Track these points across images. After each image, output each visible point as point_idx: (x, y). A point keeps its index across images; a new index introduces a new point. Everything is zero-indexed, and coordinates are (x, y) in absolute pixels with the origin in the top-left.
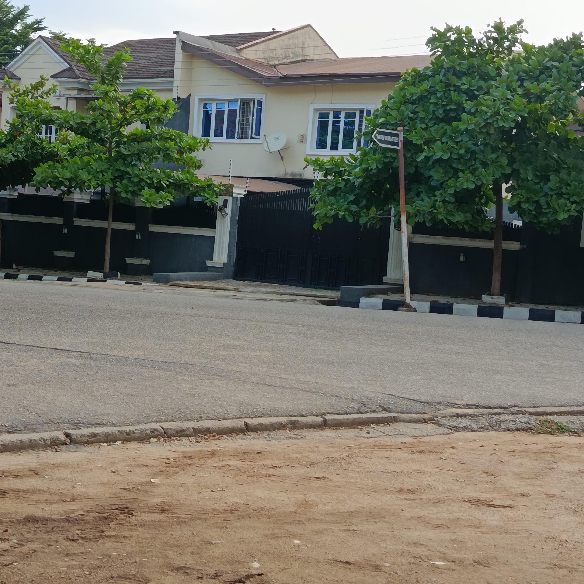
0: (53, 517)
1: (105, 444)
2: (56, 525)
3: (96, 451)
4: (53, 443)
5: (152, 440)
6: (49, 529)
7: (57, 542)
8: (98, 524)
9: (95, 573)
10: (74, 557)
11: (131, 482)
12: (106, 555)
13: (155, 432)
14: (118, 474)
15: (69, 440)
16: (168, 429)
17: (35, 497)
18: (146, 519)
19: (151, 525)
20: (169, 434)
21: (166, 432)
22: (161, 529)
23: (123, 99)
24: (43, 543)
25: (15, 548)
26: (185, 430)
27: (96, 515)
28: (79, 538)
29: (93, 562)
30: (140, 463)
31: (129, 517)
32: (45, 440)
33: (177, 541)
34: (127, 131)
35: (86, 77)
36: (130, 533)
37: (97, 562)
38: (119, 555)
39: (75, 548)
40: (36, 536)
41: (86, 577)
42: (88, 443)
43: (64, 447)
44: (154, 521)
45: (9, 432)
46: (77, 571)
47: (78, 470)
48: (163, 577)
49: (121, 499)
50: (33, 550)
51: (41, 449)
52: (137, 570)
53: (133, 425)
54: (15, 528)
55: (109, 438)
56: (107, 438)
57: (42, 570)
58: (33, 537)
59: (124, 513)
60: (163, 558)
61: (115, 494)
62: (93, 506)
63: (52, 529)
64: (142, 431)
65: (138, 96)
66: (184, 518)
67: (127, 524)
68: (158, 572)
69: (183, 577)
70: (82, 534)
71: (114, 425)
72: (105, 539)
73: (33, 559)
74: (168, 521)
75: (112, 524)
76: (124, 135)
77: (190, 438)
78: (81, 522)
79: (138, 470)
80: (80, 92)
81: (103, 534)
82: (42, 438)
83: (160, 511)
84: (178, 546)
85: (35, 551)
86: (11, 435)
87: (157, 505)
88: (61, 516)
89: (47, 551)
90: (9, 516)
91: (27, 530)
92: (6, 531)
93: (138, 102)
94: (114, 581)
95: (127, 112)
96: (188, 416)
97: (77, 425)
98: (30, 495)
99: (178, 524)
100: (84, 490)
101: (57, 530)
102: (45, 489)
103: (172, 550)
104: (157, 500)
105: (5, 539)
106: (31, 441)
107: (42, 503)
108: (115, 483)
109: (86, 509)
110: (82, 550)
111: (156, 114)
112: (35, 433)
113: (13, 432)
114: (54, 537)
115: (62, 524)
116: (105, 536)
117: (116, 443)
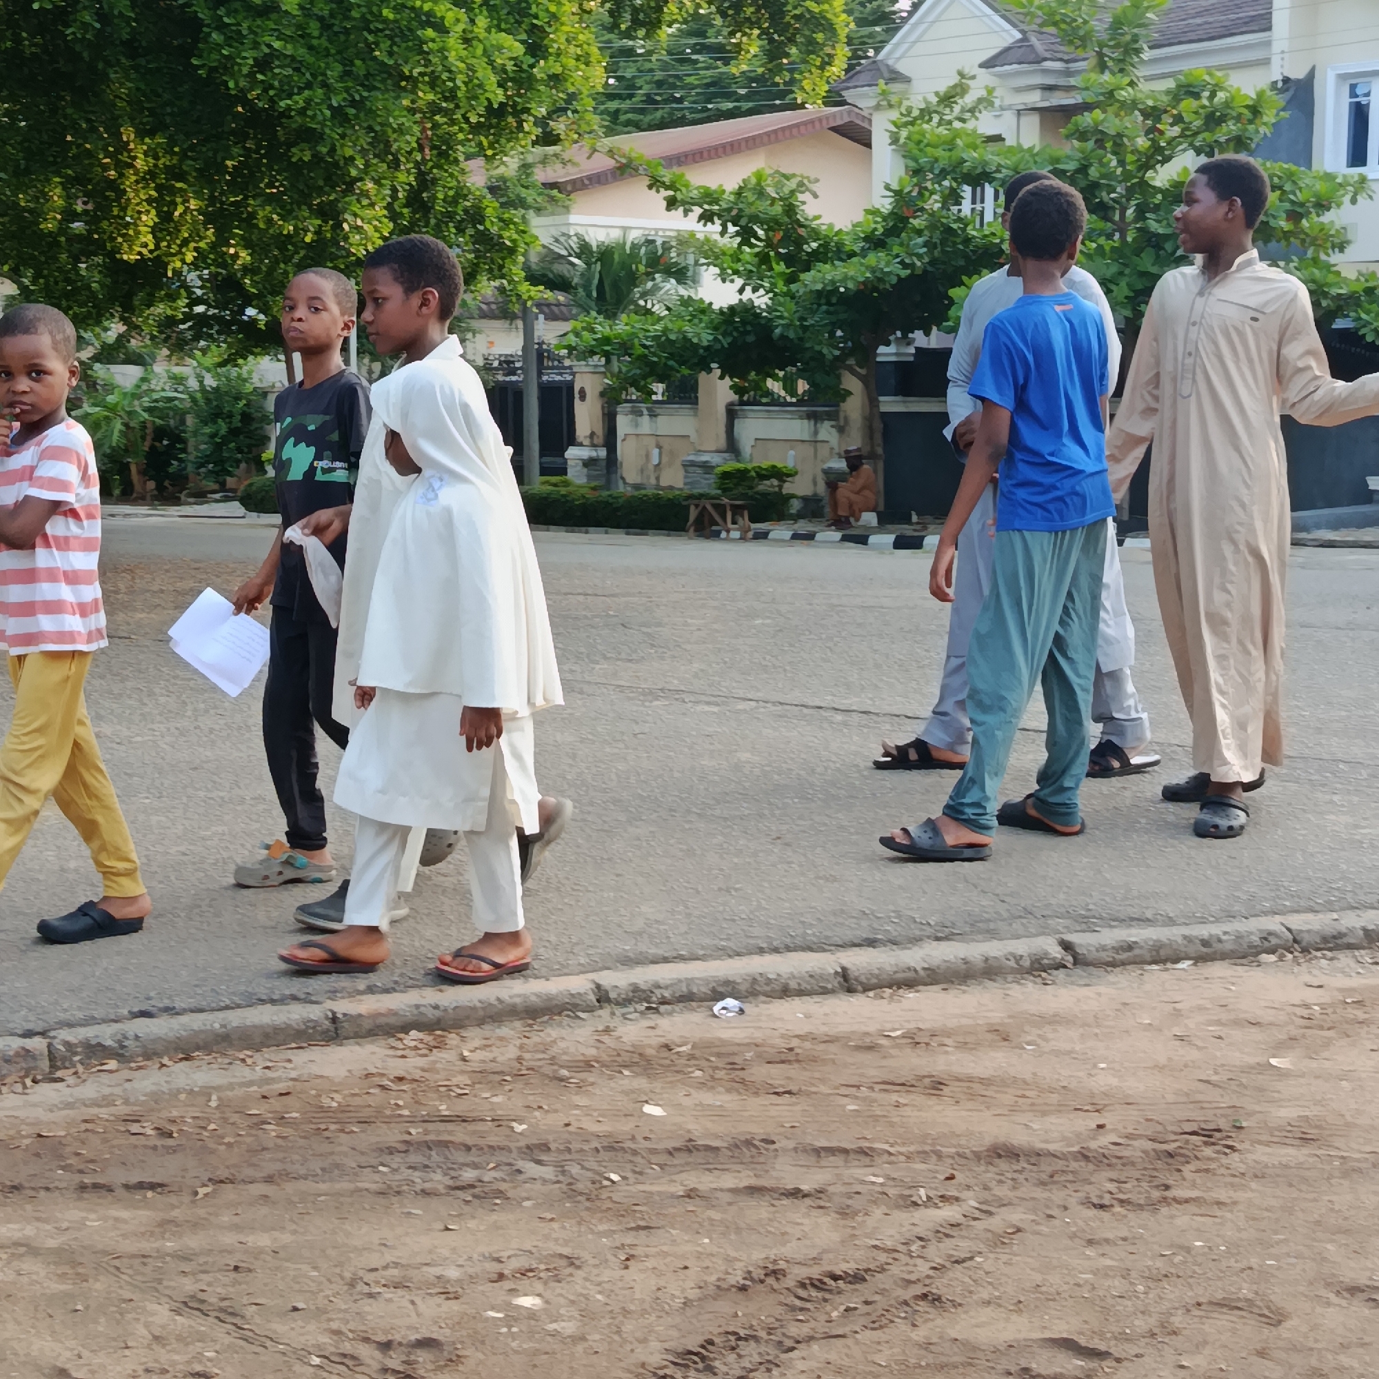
0: (1052, 1147)
1: (1155, 967)
2: (1058, 1168)
3: (1135, 985)
4: (1037, 966)
5: (1265, 957)
6: (1044, 1177)
7: (1066, 1208)
8: (1155, 1169)
9: (1159, 1290)
10: (1107, 1249)
11: (1223, 1065)
12: (1181, 1247)
13: (1270, 938)
14: (1190, 1043)
15: (1070, 958)
16: (1301, 931)
17: (1008, 1098)
18: (1265, 1159)
19: (1278, 1176)
20: (1304, 944)
21: (1298, 938)
22: (1304, 1187)
23: (1150, 103)
24: (1034, 1211)
25: (975, 1219)
26: (1345, 935)
27: (1149, 1145)
28: (1115, 1202)
29: (1150, 1263)
30: (1242, 1016)
31: (1226, 1154)
32: (1018, 959)
33: (1346, 1219)
34: (1162, 177)
35: (1059, 55)
36: (1231, 1193)
37: (1159, 1263)
38: (1210, 1248)
39: (1107, 1225)
40: (1019, 1193)
41: (1138, 1298)
42: (1113, 964)
43: (1061, 973)
44: (1286, 1166)
45: (938, 939)
46: (1117, 1283)
47: (1097, 1031)
48: (1319, 1310)
49: (1202, 1108)
50: (1014, 1226)
51: (1010, 978)
52: (1255, 1287)
53: (1217, 920)
54: (970, 1170)
55: (1162, 953)
56: (1158, 951)
57: (1038, 1278)
58: (1011, 1194)
59: (1213, 1144)
60: (1314, 1260)
61: (1187, 1095)
62: (1139, 1122)
63: (1052, 1176)
64: (1239, 937)
65: (1189, 90)
66: (1358, 1160)
67: (1223, 1171)
68: (1306, 1296)
69: (1367, 1311)
70: (1121, 1191)
71: (1170, 922)
72: (1175, 1209)
73: (1015, 1248)
74: (1320, 1166)
75: (1187, 1170)
76: (1154, 187)
77: (1357, 953)
78: (1114, 1161)
79: (1236, 1034)
80: (1047, 93)
81: (1167, 1194)
82: (1011, 954)
83: (1297, 1142)
84: (1346, 1232)
85: (1019, 1230)
86: (944, 944)
87: (1290, 1124)
88: (1069, 1145)
89: (1044, 1229)
90: (954, 1142)
91: (998, 1177)
92: (951, 1178)
93: (1188, 105)
94: (1202, 1313)
95: (1162, 133)
96: (1349, 897)
97: (1087, 922)
98: (997, 1092)
99: (1346, 1174)
100: (1114, 1082)
101: (1063, 1178)
102: (1028, 1077)
103: (1332, 1241)
104: (1287, 1113)
105: (951, 1197)
106: (987, 959)
107: (1023, 1111)
108: (1186, 1066)
109: (1124, 1131)
110: (1124, 1233)
111: (1231, 127)
112: (995, 943)
113: (946, 938)
114: (1058, 1195)
115: (1074, 1165)
116: (1174, 1199)
117: (1180, 966)
